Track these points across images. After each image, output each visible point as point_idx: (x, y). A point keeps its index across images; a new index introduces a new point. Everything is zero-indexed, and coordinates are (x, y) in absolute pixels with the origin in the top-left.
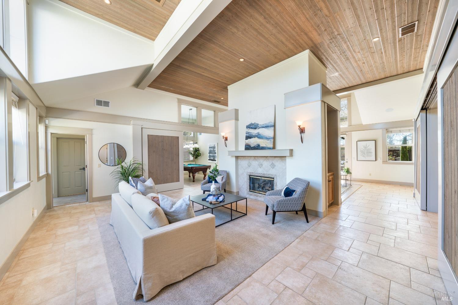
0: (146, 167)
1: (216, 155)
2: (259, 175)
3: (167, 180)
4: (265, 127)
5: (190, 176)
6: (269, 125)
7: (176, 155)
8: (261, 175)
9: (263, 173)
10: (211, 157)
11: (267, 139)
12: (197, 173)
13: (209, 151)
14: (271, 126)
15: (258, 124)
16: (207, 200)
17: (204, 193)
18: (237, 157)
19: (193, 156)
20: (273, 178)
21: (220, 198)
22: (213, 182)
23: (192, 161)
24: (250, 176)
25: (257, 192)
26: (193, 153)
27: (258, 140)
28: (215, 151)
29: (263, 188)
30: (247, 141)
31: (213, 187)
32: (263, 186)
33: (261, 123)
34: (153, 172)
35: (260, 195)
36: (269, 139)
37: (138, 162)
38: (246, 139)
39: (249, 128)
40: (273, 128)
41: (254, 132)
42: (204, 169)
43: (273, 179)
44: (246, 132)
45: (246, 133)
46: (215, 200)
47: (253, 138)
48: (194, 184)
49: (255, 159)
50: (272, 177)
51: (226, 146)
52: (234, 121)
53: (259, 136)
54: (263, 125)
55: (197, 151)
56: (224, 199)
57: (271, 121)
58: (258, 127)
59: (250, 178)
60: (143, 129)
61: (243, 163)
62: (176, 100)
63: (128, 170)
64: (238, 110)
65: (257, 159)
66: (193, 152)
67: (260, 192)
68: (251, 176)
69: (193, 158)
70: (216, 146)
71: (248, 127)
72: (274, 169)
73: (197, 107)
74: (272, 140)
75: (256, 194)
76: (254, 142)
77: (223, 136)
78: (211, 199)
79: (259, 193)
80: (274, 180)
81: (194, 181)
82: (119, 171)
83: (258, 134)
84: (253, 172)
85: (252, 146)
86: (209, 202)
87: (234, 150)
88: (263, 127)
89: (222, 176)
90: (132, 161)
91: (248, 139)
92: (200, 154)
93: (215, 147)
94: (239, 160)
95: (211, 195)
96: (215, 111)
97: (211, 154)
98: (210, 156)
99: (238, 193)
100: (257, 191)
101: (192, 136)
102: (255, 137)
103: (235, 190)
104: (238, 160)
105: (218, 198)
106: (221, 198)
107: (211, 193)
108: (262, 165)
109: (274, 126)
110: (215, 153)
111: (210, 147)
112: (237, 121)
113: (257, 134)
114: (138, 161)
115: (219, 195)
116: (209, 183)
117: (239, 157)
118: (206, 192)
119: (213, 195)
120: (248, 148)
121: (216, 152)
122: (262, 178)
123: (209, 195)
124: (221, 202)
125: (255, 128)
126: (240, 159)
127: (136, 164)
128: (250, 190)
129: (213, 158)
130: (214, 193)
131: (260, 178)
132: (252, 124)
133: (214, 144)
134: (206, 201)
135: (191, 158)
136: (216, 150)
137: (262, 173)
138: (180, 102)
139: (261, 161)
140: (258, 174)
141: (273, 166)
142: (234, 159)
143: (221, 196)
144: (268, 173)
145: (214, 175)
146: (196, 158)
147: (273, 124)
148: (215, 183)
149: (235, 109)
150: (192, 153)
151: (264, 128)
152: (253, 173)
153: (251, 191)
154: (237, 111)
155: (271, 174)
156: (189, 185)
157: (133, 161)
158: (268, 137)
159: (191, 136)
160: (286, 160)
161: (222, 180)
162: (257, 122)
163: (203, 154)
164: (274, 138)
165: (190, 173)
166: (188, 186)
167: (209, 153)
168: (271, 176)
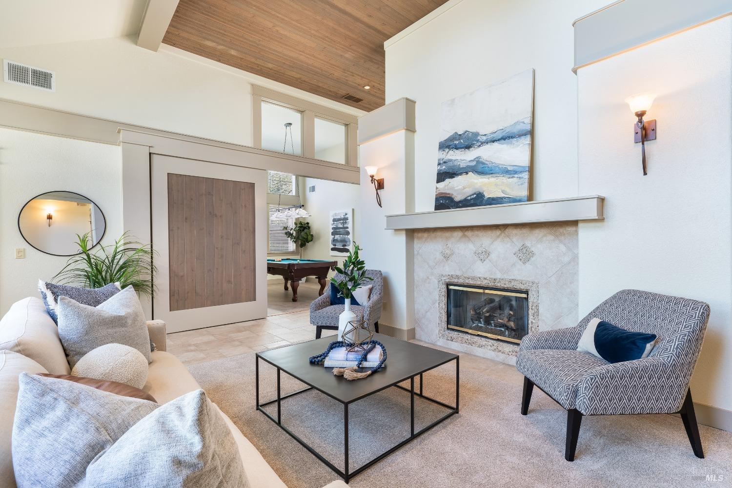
0: (162, 261)
1: (350, 237)
2: (478, 283)
3: (222, 295)
4: (499, 140)
5: (286, 288)
6: (516, 130)
7: (245, 230)
8: (484, 283)
9: (493, 277)
10: (337, 244)
11: (508, 172)
12: (304, 279)
13: (333, 228)
14: (521, 135)
15: (476, 134)
16: (327, 363)
17: (318, 336)
18: (411, 233)
19: (295, 242)
20: (527, 292)
21: (369, 356)
22: (347, 301)
23: (292, 253)
24: (448, 285)
25: (470, 331)
26: (294, 235)
27: (476, 181)
28: (347, 228)
29: (488, 321)
30: (441, 185)
31: (346, 317)
32: (487, 314)
33: (485, 129)
34: (182, 274)
35: (483, 341)
36: (516, 172)
37: (139, 247)
38: (438, 182)
39: (449, 147)
40: (527, 140)
41: (462, 157)
42: (320, 270)
43: (524, 296)
44: (439, 160)
45: (439, 164)
46: (354, 365)
47: (461, 174)
48: (295, 308)
49: (465, 236)
50: (523, 287)
51: (380, 205)
52: (402, 133)
53: (480, 168)
54: (494, 135)
55: (305, 228)
56: (384, 360)
57: (519, 117)
58: (478, 141)
59: (449, 291)
60: (154, 157)
61: (430, 249)
62: (249, 88)
63: (108, 267)
64: (415, 102)
65: (473, 235)
66: (294, 232)
67: (479, 333)
68: (451, 287)
69: (295, 245)
70: (350, 216)
71: (445, 146)
72: (527, 264)
73: (302, 112)
74: (526, 176)
75: (469, 337)
76: (464, 188)
77: (372, 177)
78: (339, 358)
79: (478, 335)
80: (527, 299)
81: (294, 300)
82: (83, 270)
83: (478, 161)
84: (459, 273)
85: (458, 198)
86: (335, 371)
87: (404, 212)
88: (493, 142)
89: (370, 286)
90: (122, 242)
91: (444, 180)
92: (312, 236)
93: (347, 219)
94: (416, 241)
95: (339, 346)
96: (349, 125)
97: (337, 237)
98: (334, 240)
99: (412, 333)
100: (471, 328)
101: (294, 194)
102: (467, 173)
103: (404, 324)
104: (414, 242)
105: (365, 358)
106: (375, 358)
107: (340, 339)
108: (488, 254)
109: (532, 133)
110: (348, 233)
111: (334, 220)
112: (410, 133)
113: (474, 163)
114: (137, 243)
115: (365, 347)
116: (332, 304)
117: (416, 234)
118: (325, 333)
119: (348, 345)
120: (444, 203)
121: (350, 230)
122: (487, 291)
123: (335, 345)
124: (375, 371)
125: (468, 147)
126: (419, 238)
127: (132, 253)
128: (449, 326)
129: (342, 244)
130: (350, 339)
131: (481, 291)
132: (456, 136)
133: (344, 211)
134: (322, 365)
135: (292, 246)
136: (350, 225)
137: (487, 276)
138: (258, 94)
139: (485, 240)
140: (473, 278)
141: (525, 255)
142: (402, 238)
143: (374, 347)
144: (505, 276)
145: (350, 280)
146: (303, 245)
147: (529, 127)
148: (352, 304)
149: (407, 99)
150: (292, 235)
151: (496, 144)
152: (458, 277)
153: (453, 330)
154: (410, 104)
155: (518, 278)
156: (282, 309)
157: (125, 244)
158: (509, 168)
159: (290, 194)
160: (576, 232)
161: (369, 297)
162: (474, 130)
163: (319, 238)
164: (531, 170)
165: (286, 279)
166: (280, 313)
167: (333, 234)
168: (519, 286)
